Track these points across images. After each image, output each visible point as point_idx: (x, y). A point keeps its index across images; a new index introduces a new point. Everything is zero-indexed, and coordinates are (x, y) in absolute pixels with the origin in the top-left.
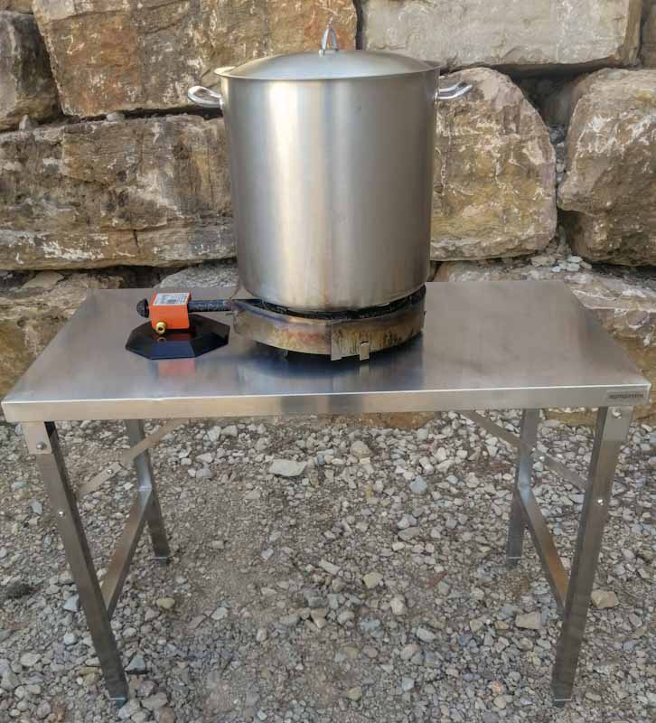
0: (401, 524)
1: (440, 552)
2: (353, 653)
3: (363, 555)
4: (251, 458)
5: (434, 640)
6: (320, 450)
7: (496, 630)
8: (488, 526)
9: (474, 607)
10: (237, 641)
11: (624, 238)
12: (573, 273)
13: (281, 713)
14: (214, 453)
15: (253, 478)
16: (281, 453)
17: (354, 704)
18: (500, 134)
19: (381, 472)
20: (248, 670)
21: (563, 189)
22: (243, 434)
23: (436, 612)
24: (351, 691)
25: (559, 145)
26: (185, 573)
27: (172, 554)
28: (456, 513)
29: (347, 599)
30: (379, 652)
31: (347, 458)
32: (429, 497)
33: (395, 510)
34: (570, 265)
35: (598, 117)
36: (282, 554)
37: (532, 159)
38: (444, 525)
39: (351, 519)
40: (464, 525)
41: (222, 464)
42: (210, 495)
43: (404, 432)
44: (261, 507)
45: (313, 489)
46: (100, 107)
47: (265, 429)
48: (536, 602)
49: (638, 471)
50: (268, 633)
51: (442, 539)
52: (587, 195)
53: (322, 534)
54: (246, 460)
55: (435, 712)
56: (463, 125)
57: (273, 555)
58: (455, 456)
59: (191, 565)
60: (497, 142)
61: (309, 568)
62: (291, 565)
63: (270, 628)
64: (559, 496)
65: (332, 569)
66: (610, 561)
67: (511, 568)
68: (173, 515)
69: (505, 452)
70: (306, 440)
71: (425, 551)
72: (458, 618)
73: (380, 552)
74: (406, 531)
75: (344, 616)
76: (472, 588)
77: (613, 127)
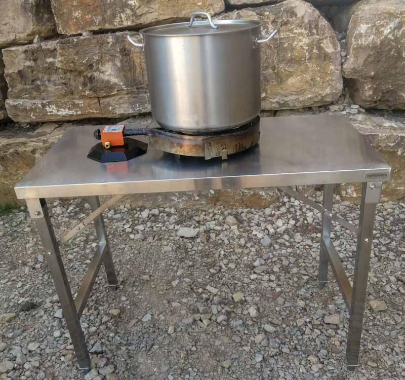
0: (256, 264)
1: (279, 280)
2: (226, 340)
3: (233, 282)
4: (167, 227)
5: (275, 331)
6: (207, 222)
7: (313, 325)
8: (308, 264)
9: (299, 312)
10: (156, 334)
11: (383, 93)
12: (354, 114)
13: (182, 376)
14: (145, 225)
15: (168, 239)
16: (185, 224)
17: (226, 370)
18: (307, 36)
19: (244, 234)
20: (163, 351)
21: (345, 66)
22: (162, 214)
23: (277, 315)
24: (225, 362)
25: (342, 41)
26: (126, 295)
27: (119, 283)
28: (289, 257)
29: (223, 308)
30: (242, 339)
31: (223, 226)
32: (272, 248)
33: (252, 256)
34: (352, 110)
35: (363, 24)
36: (184, 283)
37: (327, 50)
38: (282, 264)
39: (225, 261)
40: (294, 264)
41: (150, 231)
42: (142, 249)
43: (257, 210)
44: (172, 255)
45: (203, 245)
46: (79, 29)
47: (175, 211)
48: (336, 308)
49: (398, 230)
50: (175, 329)
51: (280, 272)
52: (359, 69)
53: (208, 270)
54: (164, 228)
55: (275, 374)
56: (286, 32)
57: (179, 283)
58: (288, 223)
59: (130, 289)
60: (306, 40)
61: (200, 290)
62: (189, 289)
63: (176, 326)
64: (351, 246)
65: (214, 291)
66: (381, 283)
67: (321, 289)
68: (120, 261)
69: (318, 221)
70: (199, 216)
71: (269, 279)
72: (289, 319)
73: (243, 280)
74: (259, 268)
75: (221, 318)
76: (298, 300)
77: (372, 29)
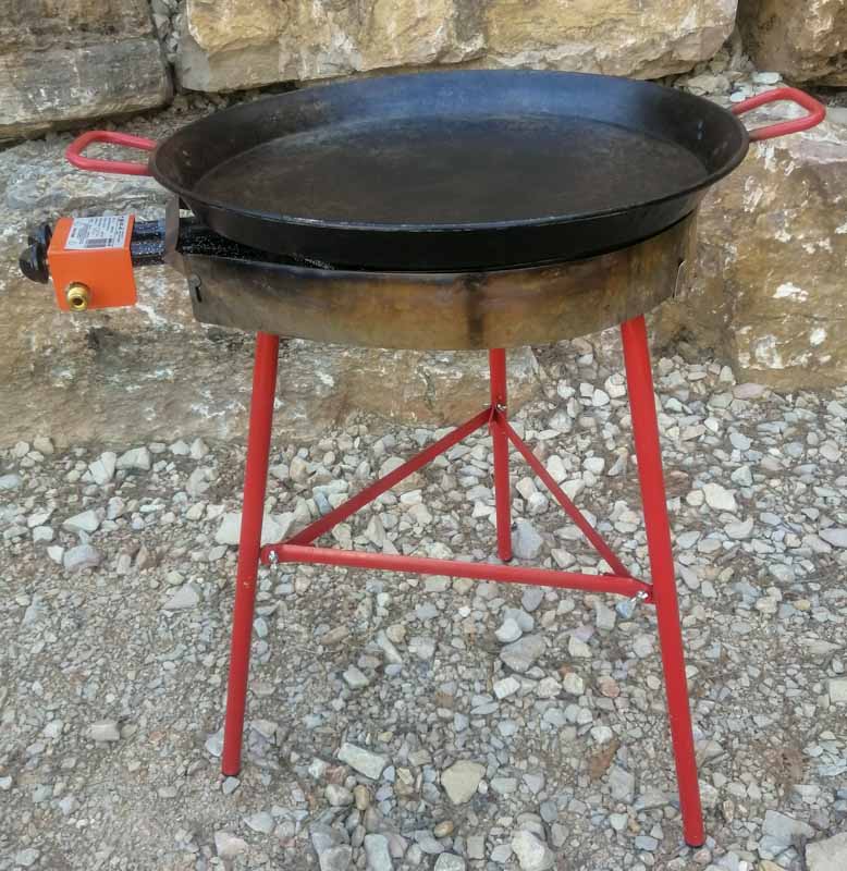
4: (177, 514)
6: (318, 483)
19: (445, 518)
22: (163, 463)
47: (206, 449)
53: (339, 675)
54: (168, 518)
58: (582, 469)
61: (317, 767)
65: (370, 764)
70: (289, 464)
73: (470, 705)
